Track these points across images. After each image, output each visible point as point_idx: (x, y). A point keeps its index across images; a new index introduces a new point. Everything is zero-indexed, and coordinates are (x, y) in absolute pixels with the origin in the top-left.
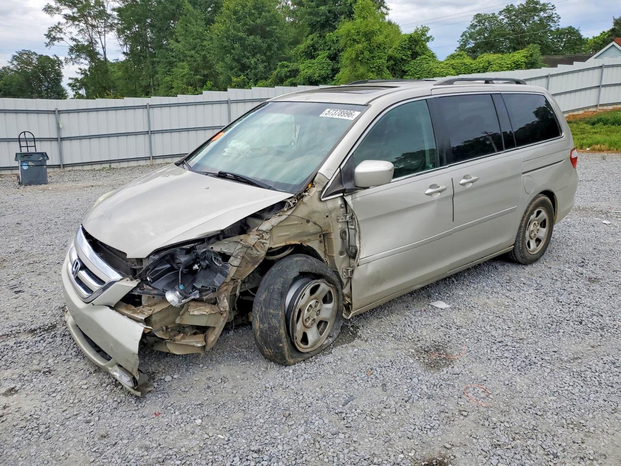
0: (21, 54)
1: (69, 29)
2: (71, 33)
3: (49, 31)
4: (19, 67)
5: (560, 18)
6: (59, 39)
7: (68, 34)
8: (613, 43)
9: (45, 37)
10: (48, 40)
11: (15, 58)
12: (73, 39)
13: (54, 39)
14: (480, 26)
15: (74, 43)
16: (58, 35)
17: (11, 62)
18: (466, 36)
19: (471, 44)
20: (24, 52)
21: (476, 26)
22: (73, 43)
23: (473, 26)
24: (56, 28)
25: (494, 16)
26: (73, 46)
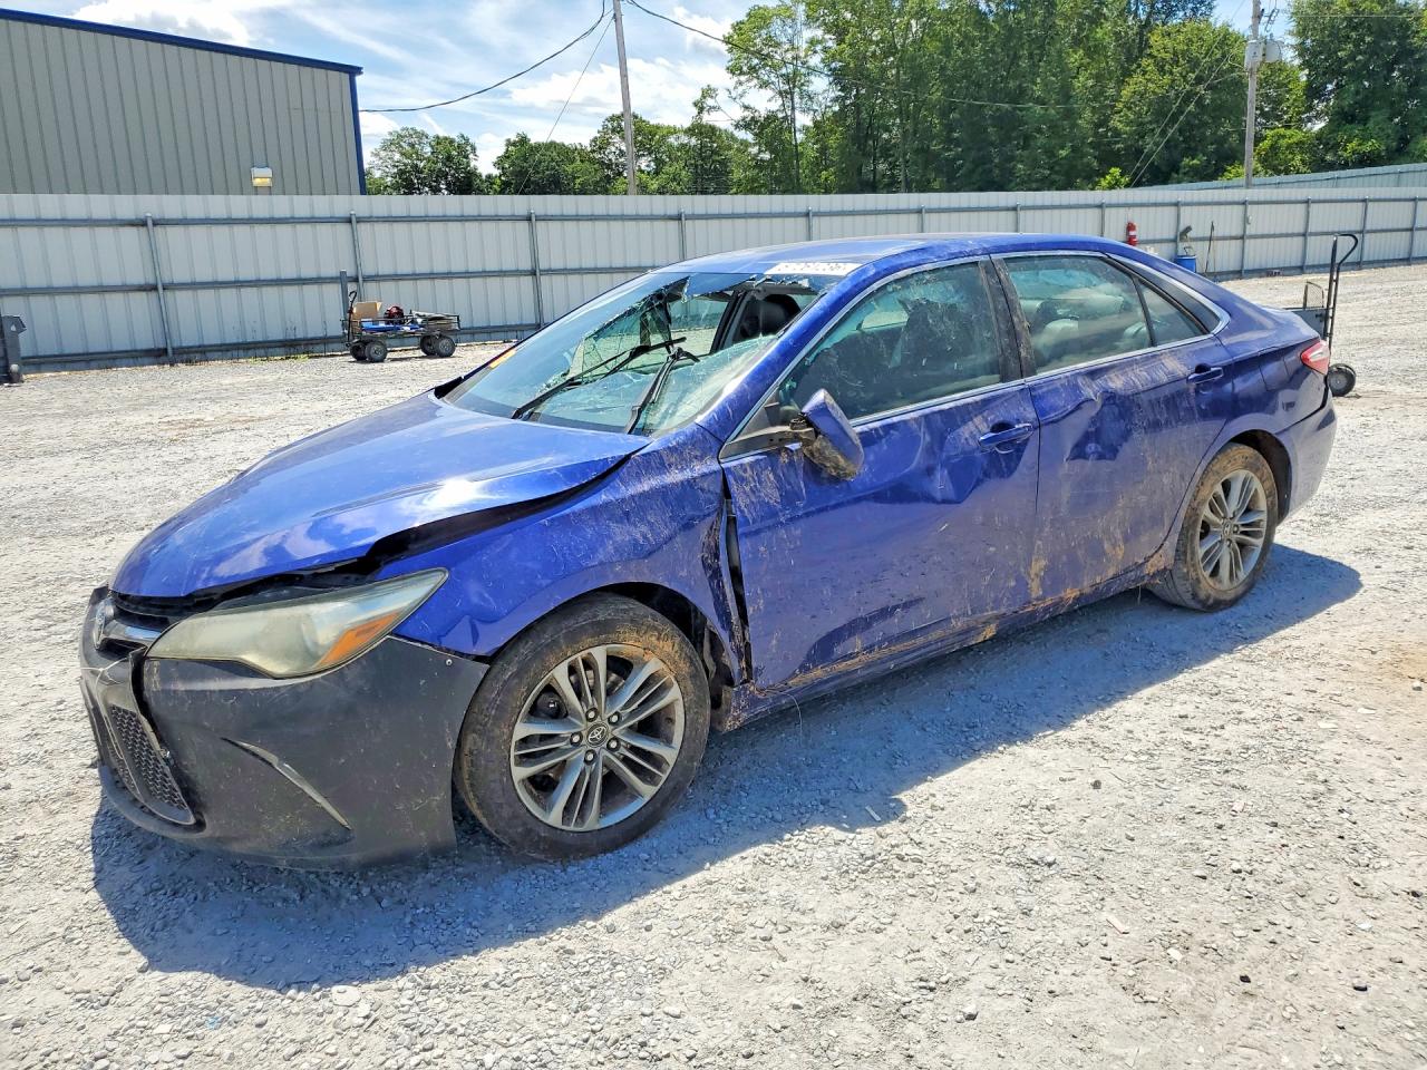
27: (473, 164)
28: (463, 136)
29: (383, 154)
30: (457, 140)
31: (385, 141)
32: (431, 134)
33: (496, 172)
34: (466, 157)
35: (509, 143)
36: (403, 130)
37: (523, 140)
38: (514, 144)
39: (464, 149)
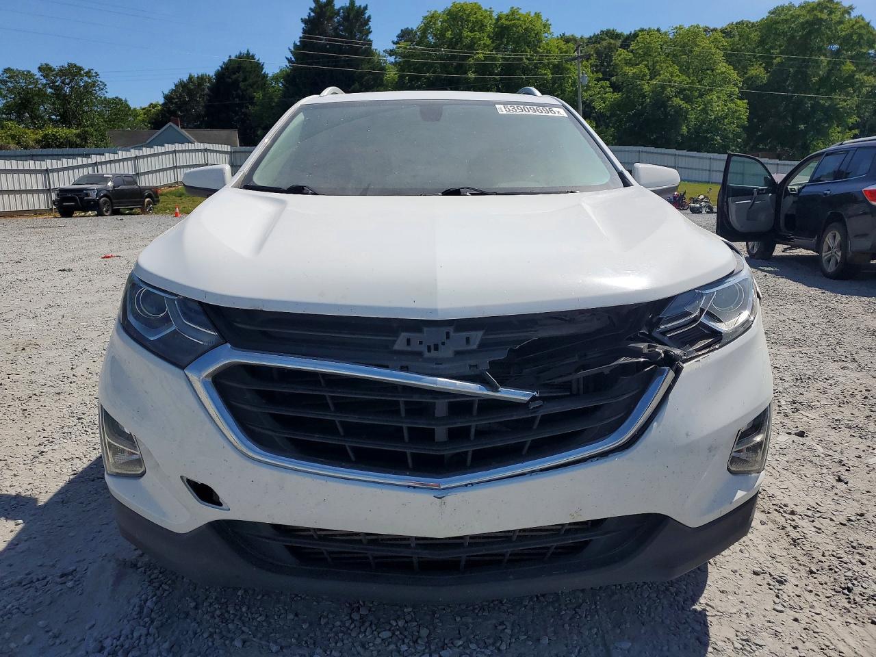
5: (106, 85)
8: (170, 123)
14: (11, 82)
21: (7, 81)
25: (29, 75)
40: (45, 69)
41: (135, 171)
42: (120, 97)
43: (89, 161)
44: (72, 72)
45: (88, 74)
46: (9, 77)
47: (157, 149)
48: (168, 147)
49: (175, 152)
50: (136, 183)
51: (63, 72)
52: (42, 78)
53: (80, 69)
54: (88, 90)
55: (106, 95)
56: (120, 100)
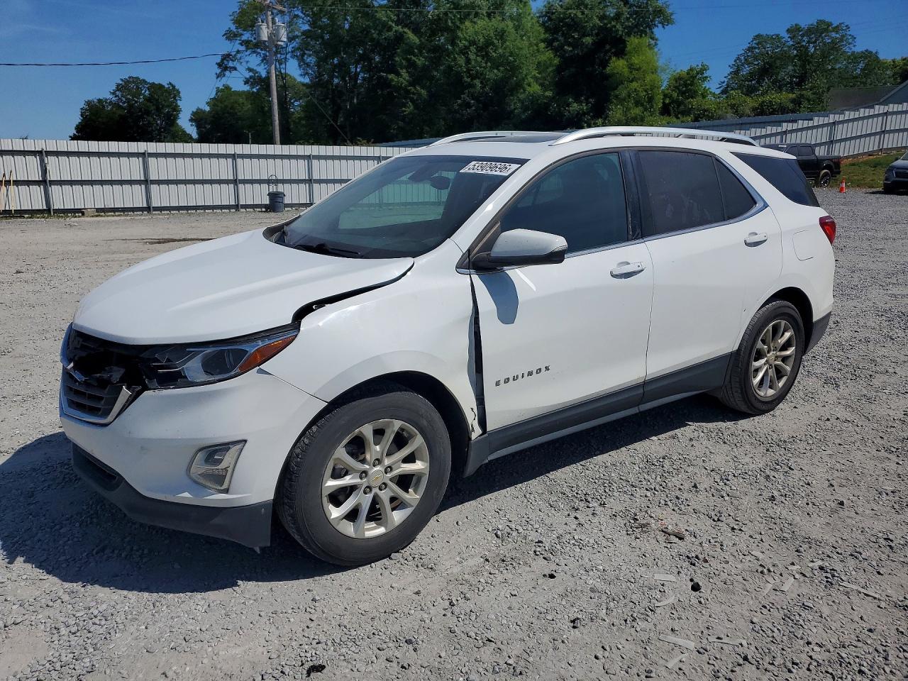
0: (127, 82)
1: (247, 58)
2: (247, 62)
3: (223, 60)
4: (124, 99)
5: (855, 38)
6: (231, 68)
7: (244, 64)
9: (217, 66)
10: (219, 71)
11: (119, 87)
12: (250, 70)
13: (226, 68)
14: (759, 48)
15: (251, 74)
16: (231, 64)
17: (113, 93)
18: (741, 61)
19: (746, 70)
20: (131, 80)
21: (755, 48)
22: (248, 75)
23: (750, 49)
24: (228, 55)
25: (777, 38)
26: (248, 77)
27: (179, 103)
28: (170, 83)
29: (117, 93)
30: (167, 86)
31: (118, 85)
32: (150, 80)
33: (207, 109)
34: (174, 97)
35: (218, 90)
36: (130, 77)
37: (227, 88)
38: (222, 91)
39: (173, 93)
40: (794, 31)
41: (830, 138)
42: (870, 49)
43: (779, 130)
44: (821, 29)
45: (837, 29)
46: (757, 44)
47: (863, 112)
48: (879, 109)
49: (886, 114)
50: (814, 153)
51: (810, 31)
52: (789, 39)
53: (829, 24)
54: (834, 47)
55: (854, 49)
56: (871, 52)
